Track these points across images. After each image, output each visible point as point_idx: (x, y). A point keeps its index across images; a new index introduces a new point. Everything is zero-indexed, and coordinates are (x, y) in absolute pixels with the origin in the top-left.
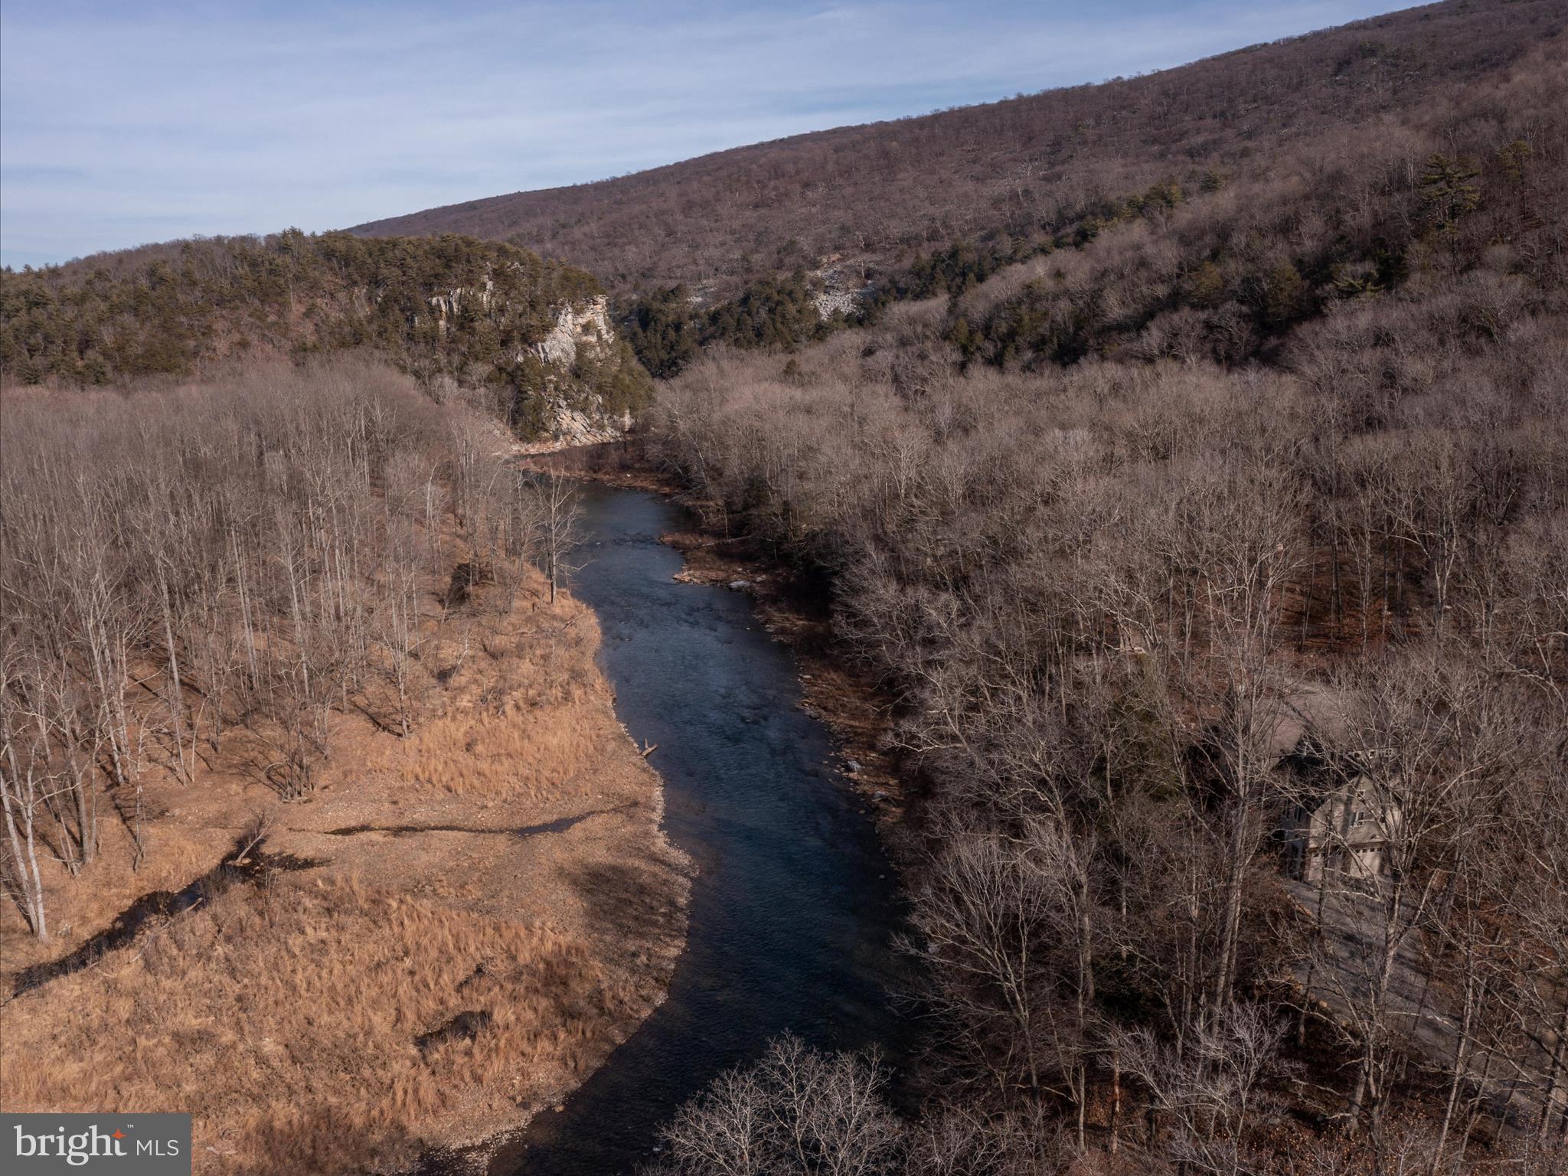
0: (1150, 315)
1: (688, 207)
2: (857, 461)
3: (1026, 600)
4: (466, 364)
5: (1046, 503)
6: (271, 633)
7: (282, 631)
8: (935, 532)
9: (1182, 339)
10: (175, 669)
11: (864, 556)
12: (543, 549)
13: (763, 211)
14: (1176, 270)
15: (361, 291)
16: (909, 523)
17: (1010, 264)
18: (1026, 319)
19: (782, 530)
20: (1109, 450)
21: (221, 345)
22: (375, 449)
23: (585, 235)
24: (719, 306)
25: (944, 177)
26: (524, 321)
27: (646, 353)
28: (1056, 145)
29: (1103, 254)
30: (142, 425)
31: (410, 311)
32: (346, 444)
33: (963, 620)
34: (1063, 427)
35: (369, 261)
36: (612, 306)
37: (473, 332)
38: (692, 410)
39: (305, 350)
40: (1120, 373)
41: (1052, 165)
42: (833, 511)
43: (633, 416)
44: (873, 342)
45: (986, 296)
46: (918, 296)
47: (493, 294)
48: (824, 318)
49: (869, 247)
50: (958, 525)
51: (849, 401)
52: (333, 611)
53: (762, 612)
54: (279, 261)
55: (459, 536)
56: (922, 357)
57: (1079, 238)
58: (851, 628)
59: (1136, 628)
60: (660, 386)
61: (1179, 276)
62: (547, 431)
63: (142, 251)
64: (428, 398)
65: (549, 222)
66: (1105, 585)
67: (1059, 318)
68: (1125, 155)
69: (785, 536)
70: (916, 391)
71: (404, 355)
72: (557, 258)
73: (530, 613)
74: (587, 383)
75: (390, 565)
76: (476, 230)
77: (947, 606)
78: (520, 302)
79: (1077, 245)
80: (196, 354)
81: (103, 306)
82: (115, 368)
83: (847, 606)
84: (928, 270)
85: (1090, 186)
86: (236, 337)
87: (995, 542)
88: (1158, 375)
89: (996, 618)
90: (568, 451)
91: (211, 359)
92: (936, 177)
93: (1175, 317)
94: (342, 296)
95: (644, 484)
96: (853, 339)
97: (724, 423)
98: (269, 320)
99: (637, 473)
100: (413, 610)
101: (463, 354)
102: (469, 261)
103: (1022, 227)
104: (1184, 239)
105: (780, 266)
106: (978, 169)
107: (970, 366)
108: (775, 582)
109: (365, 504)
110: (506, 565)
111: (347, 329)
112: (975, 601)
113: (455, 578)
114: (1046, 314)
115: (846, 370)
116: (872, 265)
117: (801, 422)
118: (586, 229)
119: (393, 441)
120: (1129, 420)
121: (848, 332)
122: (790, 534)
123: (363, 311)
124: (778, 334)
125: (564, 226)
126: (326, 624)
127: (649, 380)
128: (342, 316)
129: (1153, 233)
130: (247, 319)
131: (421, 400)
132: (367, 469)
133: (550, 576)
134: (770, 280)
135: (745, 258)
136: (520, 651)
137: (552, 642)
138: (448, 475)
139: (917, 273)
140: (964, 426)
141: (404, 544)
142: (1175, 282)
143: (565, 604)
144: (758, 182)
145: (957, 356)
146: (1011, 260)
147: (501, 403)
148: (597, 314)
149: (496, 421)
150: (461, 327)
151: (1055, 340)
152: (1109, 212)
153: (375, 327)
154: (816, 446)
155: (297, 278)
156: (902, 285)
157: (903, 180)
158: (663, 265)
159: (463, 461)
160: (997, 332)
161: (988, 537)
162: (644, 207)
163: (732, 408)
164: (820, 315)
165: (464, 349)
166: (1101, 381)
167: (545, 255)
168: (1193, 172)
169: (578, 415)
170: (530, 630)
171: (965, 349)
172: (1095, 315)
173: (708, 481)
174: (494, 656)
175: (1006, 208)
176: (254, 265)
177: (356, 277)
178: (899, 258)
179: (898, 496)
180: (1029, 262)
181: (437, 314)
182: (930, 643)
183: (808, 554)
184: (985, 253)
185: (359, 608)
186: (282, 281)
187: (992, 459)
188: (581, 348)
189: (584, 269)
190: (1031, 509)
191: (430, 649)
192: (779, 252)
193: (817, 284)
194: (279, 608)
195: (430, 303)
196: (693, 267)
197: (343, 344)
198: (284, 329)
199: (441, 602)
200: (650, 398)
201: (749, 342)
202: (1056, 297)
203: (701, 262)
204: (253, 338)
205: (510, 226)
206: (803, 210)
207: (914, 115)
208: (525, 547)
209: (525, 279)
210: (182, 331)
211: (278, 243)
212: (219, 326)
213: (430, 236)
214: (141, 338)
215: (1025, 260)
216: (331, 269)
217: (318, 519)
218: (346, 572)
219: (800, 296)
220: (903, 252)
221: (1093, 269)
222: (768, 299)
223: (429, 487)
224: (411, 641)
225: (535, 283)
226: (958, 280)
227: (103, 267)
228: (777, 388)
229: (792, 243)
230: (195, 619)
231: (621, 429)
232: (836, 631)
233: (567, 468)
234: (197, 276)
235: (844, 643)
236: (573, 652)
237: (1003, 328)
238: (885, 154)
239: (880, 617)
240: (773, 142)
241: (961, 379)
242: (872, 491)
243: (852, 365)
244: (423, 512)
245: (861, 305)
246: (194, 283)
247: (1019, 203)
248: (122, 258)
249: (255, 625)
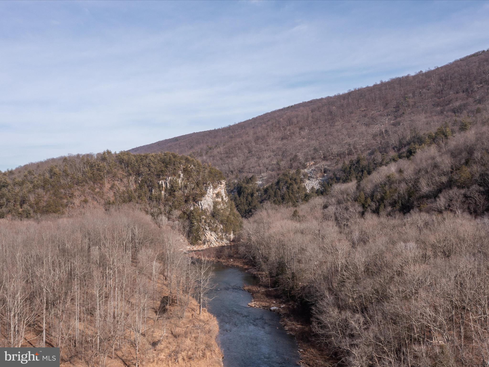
0: (440, 191)
1: (257, 139)
2: (321, 255)
3: (392, 319)
4: (171, 210)
5: (398, 275)
6: (86, 323)
7: (91, 322)
8: (353, 287)
9: (454, 202)
10: (44, 336)
11: (324, 297)
12: (197, 291)
13: (285, 141)
14: (450, 169)
15: (132, 178)
16: (342, 283)
17: (381, 166)
18: (388, 192)
19: (291, 285)
20: (424, 252)
21: (77, 201)
22: (134, 247)
23: (218, 152)
24: (268, 185)
25: (354, 124)
26: (194, 192)
27: (240, 206)
28: (397, 107)
29: (419, 161)
30: (44, 234)
31: (151, 187)
32: (123, 244)
33: (365, 326)
34: (405, 241)
35: (137, 164)
36: (228, 185)
37: (174, 197)
38: (257, 232)
39: (109, 204)
40: (428, 218)
41: (396, 117)
42: (312, 277)
43: (234, 234)
44: (327, 202)
45: (371, 181)
46: (345, 181)
47: (183, 180)
48: (308, 191)
49: (325, 158)
50: (362, 284)
51: (318, 228)
52: (112, 314)
53: (283, 321)
54: (101, 165)
55: (165, 285)
56: (347, 209)
57: (408, 154)
58: (320, 329)
59: (439, 333)
60: (245, 221)
61: (452, 172)
62: (201, 240)
63: (47, 162)
64: (156, 225)
65: (204, 146)
66: (425, 312)
67: (401, 192)
68: (426, 112)
69: (292, 288)
70: (344, 225)
71: (148, 206)
72: (208, 163)
73: (191, 318)
74: (217, 219)
75: (136, 296)
76: (177, 150)
77: (359, 320)
78: (193, 183)
79: (408, 157)
80: (66, 206)
81: (31, 186)
82: (34, 211)
83: (318, 319)
84: (348, 169)
85: (412, 128)
86: (83, 198)
87: (378, 292)
88: (444, 219)
89: (379, 326)
90: (208, 249)
91: (72, 208)
92: (350, 124)
93: (451, 192)
94: (125, 180)
95: (238, 264)
96: (319, 201)
97: (269, 237)
98: (96, 191)
99: (235, 259)
100: (144, 315)
101: (170, 206)
102: (174, 165)
103: (385, 148)
104: (453, 155)
105: (291, 167)
106: (367, 119)
107: (366, 213)
108: (288, 308)
109: (129, 270)
110: (183, 297)
111: (126, 195)
112: (370, 318)
113: (162, 302)
114: (396, 190)
115: (317, 215)
116: (326, 167)
117: (299, 237)
118: (218, 150)
119: (142, 243)
120: (432, 239)
121: (317, 197)
122: (295, 287)
123: (133, 187)
124: (290, 198)
125: (210, 149)
126: (109, 319)
127: (240, 218)
128: (125, 189)
129: (439, 151)
130: (88, 190)
131: (153, 226)
132: (130, 255)
133: (200, 303)
134: (287, 173)
135: (278, 164)
136: (186, 335)
137: (199, 331)
138: (162, 258)
139: (344, 170)
140: (363, 241)
141: (143, 286)
142: (450, 175)
143: (205, 315)
144: (283, 127)
145: (360, 209)
146: (381, 164)
147: (184, 227)
148: (222, 189)
149: (181, 236)
150: (170, 194)
151: (400, 202)
152: (420, 141)
153: (137, 194)
154: (305, 248)
155: (108, 172)
156: (338, 176)
157: (338, 125)
158: (247, 167)
159: (168, 252)
160: (376, 198)
161: (375, 290)
162: (240, 139)
163: (272, 231)
164: (306, 190)
165: (171, 204)
166: (420, 221)
167: (203, 162)
168: (456, 121)
169: (213, 233)
170: (190, 326)
171: (363, 206)
172: (417, 191)
173: (262, 263)
174: (175, 336)
175: (378, 139)
176: (91, 166)
177: (131, 172)
178: (337, 163)
179: (338, 271)
180: (388, 165)
181: (161, 189)
182: (352, 336)
183: (302, 296)
184: (371, 161)
185: (123, 314)
186: (102, 174)
187: (376, 255)
188: (215, 204)
189: (217, 168)
190: (392, 278)
191: (150, 333)
192: (291, 161)
193: (305, 175)
194: (91, 312)
195: (159, 183)
196: (258, 168)
197: (124, 202)
198: (101, 194)
199: (156, 312)
200: (241, 226)
201: (279, 202)
202: (400, 182)
203: (261, 165)
204: (89, 199)
205: (190, 148)
206: (300, 141)
207: (341, 93)
208: (190, 290)
209: (195, 173)
210: (62, 195)
211: (101, 157)
212: (77, 193)
213: (160, 153)
214: (45, 199)
215: (387, 164)
216: (122, 168)
217: (110, 275)
218: (119, 298)
219: (299, 181)
220: (338, 160)
221: (415, 168)
222: (286, 182)
223: (154, 263)
224: (143, 328)
225: (199, 175)
226: (360, 174)
227: (31, 169)
228: (290, 222)
229: (296, 156)
230: (56, 316)
231: (229, 240)
232: (313, 330)
233: (209, 256)
234: (69, 172)
235: (316, 335)
236: (207, 336)
237: (379, 197)
238: (331, 113)
239: (331, 324)
240: (288, 107)
241: (362, 219)
242: (327, 268)
243: (319, 213)
244: (151, 274)
245: (322, 185)
246: (68, 175)
247: (383, 137)
248: (39, 165)
249: (80, 319)
